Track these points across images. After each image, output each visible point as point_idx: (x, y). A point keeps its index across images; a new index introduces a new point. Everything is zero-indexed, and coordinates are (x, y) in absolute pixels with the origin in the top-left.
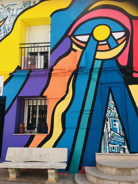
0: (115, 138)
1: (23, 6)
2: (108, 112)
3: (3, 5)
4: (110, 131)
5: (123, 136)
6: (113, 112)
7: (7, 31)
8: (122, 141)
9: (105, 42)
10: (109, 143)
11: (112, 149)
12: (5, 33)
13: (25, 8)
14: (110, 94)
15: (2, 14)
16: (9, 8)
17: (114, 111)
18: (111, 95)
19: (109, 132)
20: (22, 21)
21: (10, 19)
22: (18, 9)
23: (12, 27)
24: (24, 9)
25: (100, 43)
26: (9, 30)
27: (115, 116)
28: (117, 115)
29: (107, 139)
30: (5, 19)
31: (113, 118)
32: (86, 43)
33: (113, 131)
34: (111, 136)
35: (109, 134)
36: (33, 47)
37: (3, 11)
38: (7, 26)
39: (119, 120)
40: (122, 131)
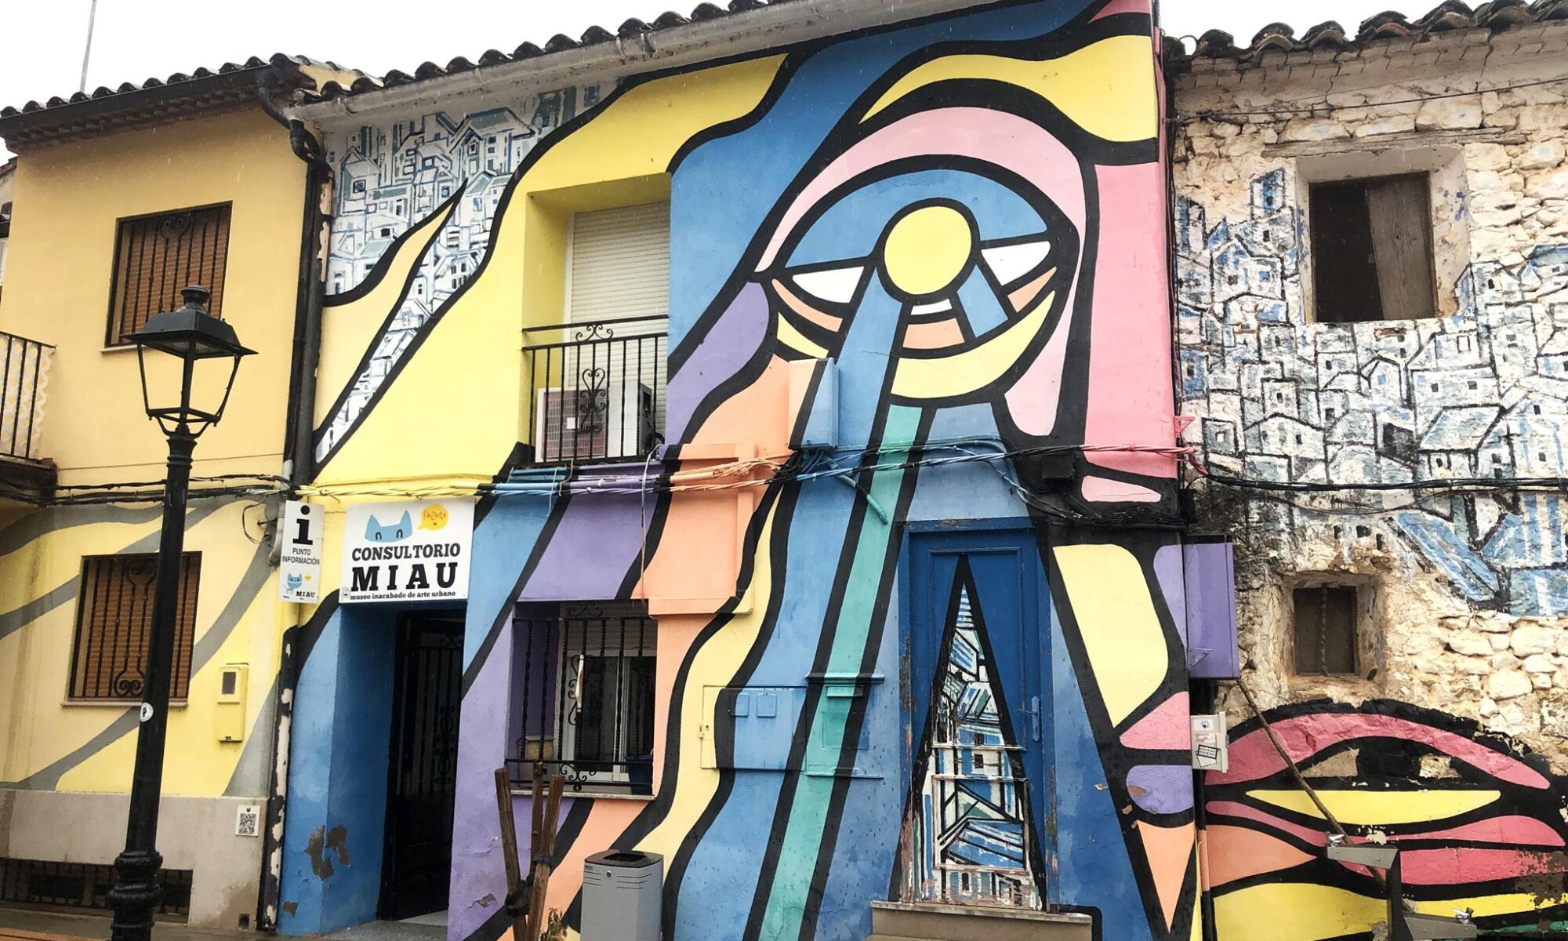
0: (978, 828)
1: (539, 120)
2: (946, 690)
3: (443, 119)
4: (955, 795)
5: (1015, 821)
6: (973, 691)
7: (468, 263)
8: (1012, 848)
9: (945, 305)
10: (944, 855)
11: (960, 888)
12: (459, 274)
13: (547, 131)
14: (964, 592)
15: (441, 169)
16: (473, 134)
17: (976, 686)
18: (964, 600)
19: (947, 797)
20: (532, 196)
21: (476, 195)
22: (517, 137)
23: (487, 236)
24: (542, 136)
25: (917, 310)
26: (474, 255)
27: (982, 712)
28: (992, 706)
29: (938, 831)
30: (455, 199)
31: (972, 722)
32: (846, 312)
33: (971, 794)
34: (957, 821)
35: (951, 807)
36: (586, 342)
37: (447, 154)
38: (465, 234)
39: (1001, 736)
40: (1013, 797)
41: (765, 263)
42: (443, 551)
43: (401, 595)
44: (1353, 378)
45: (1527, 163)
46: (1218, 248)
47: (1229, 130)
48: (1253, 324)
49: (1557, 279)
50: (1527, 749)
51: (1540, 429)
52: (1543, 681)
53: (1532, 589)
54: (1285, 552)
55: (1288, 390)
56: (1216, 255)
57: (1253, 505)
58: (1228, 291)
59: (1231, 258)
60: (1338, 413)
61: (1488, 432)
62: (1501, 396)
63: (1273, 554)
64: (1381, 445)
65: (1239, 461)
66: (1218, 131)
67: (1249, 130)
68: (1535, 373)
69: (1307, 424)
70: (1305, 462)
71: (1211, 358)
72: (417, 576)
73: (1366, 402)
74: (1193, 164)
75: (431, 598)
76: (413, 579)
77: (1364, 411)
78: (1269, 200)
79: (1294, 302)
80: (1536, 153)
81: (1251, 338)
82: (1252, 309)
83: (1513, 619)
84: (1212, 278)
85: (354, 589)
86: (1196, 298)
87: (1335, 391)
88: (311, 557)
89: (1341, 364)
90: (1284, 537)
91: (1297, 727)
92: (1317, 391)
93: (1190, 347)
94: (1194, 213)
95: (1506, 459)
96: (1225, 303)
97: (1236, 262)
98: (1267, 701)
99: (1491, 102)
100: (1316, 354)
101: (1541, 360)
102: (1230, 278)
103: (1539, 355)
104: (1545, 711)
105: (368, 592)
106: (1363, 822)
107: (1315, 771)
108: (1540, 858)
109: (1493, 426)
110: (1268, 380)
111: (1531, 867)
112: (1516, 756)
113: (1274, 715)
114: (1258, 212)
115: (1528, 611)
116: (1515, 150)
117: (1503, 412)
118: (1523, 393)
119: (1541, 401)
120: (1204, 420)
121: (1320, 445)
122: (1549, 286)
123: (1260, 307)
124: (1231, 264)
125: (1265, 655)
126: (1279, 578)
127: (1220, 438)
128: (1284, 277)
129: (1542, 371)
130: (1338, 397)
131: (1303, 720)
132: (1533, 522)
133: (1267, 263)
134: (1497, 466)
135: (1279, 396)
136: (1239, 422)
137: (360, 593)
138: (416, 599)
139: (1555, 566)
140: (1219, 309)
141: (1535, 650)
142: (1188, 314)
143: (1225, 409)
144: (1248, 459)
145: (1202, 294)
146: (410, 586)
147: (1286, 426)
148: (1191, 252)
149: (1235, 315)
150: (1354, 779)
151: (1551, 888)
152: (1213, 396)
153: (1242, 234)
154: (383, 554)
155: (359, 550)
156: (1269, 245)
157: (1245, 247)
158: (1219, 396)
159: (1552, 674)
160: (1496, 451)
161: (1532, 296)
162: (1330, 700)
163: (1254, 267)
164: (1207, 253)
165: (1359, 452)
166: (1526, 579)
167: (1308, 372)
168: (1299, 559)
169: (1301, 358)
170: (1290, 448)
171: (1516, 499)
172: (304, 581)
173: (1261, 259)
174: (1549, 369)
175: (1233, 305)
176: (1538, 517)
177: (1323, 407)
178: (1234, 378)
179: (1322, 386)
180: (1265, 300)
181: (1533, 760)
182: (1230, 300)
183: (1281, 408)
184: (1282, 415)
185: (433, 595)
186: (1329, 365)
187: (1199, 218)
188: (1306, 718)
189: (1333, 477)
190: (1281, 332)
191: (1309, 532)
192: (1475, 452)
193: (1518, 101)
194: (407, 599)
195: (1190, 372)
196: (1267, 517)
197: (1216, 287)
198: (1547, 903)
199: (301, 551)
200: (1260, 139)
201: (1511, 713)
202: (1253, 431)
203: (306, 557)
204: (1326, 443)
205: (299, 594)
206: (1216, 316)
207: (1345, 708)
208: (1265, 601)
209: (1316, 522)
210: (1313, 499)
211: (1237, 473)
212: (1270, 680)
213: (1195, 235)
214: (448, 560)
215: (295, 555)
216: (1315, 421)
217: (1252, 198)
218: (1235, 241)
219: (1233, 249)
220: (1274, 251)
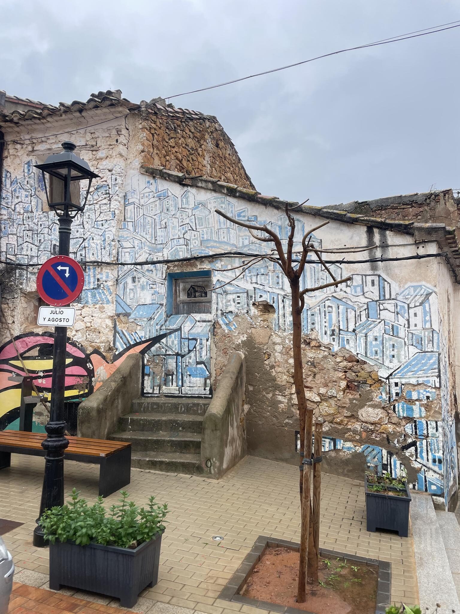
44: (47, 229)
45: (98, 157)
46: (15, 186)
47: (18, 146)
48: (22, 211)
49: (102, 196)
50: (82, 346)
51: (93, 245)
52: (89, 325)
53: (87, 296)
54: (24, 286)
55: (30, 233)
56: (13, 189)
57: (17, 271)
58: (16, 201)
59: (17, 190)
60: (42, 241)
61: (80, 246)
62: (84, 235)
63: (21, 287)
64: (52, 251)
65: (15, 257)
66: (16, 147)
67: (25, 146)
68: (94, 227)
69: (34, 245)
70: (32, 257)
71: (10, 223)
73: (50, 237)
74: (9, 158)
77: (49, 240)
78: (29, 170)
79: (34, 204)
80: (100, 154)
81: (21, 216)
82: (21, 207)
83: (82, 306)
84: (12, 198)
86: (7, 203)
87: (42, 234)
89: (44, 225)
90: (25, 281)
91: (24, 341)
92: (37, 234)
93: (5, 220)
94: (8, 174)
95: (84, 255)
96: (15, 205)
97: (19, 191)
98: (17, 333)
99: (89, 136)
100: (38, 221)
101: (96, 223)
102: (17, 197)
103: (95, 221)
104: (87, 334)
106: (38, 370)
107: (27, 355)
108: (81, 379)
109: (81, 244)
110: (25, 230)
111: (78, 382)
112: (79, 348)
113: (18, 338)
114: (26, 174)
115: (86, 303)
116: (94, 153)
117: (84, 240)
118: (89, 233)
119: (94, 236)
120: (7, 244)
121: (37, 251)
122: (100, 199)
123: (24, 206)
124: (18, 192)
125: (17, 319)
126: (23, 294)
127: (11, 249)
128: (31, 196)
129: (96, 226)
130: (42, 236)
131: (26, 339)
132: (89, 275)
133: (27, 192)
134: (81, 257)
135: (28, 235)
136: (16, 244)
139: (94, 288)
140: (13, 207)
141: (86, 315)
142: (5, 209)
143: (13, 240)
144: (17, 256)
145: (9, 202)
147: (29, 246)
148: (6, 188)
149: (18, 210)
150: (37, 356)
151: (83, 388)
152: (10, 236)
153: (21, 182)
156: (28, 185)
157: (21, 186)
158: (11, 236)
159: (91, 322)
160: (81, 252)
161: (96, 201)
162: (33, 332)
163: (24, 193)
164: (10, 189)
165: (46, 253)
166: (86, 293)
167: (35, 227)
168: (28, 288)
169: (34, 223)
170: (29, 253)
171: (85, 268)
173: (26, 190)
175: (17, 206)
176: (91, 273)
177: (38, 239)
178: (15, 230)
179: (39, 232)
180: (25, 204)
181: (82, 349)
183: (28, 240)
184: (28, 242)
186: (41, 225)
187: (10, 177)
188: (27, 338)
189: (39, 262)
190: (30, 215)
191: (32, 279)
192: (76, 253)
193: (97, 136)
195: (5, 228)
196: (21, 275)
197: (13, 200)
198: (82, 393)
200: (27, 149)
201: (79, 334)
202: (20, 247)
204: (39, 251)
206: (12, 209)
207: (37, 335)
208: (18, 302)
209: (33, 276)
210: (33, 269)
211: (14, 261)
212: (18, 326)
213: (8, 182)
216: (36, 244)
217: (24, 169)
218: (19, 184)
219: (18, 187)
220: (30, 187)
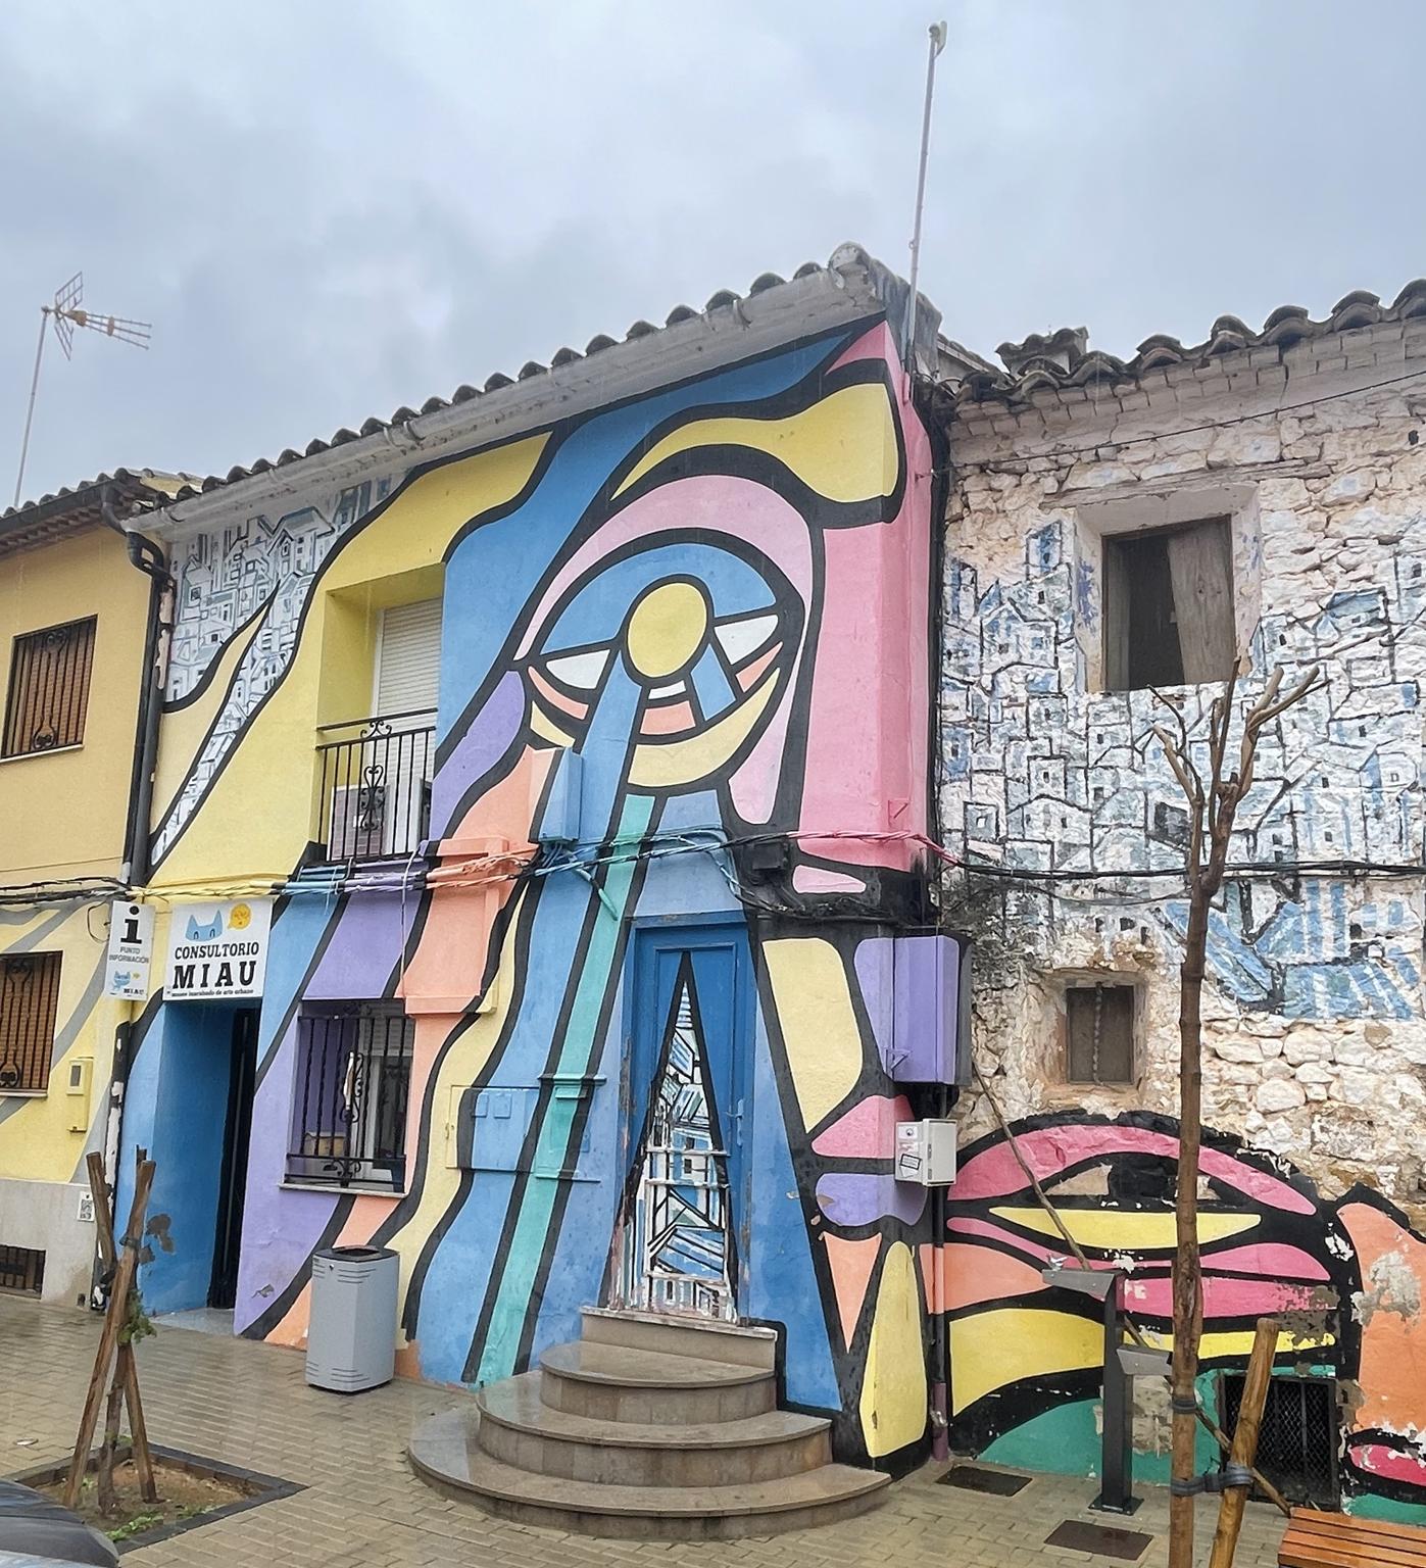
0: (684, 1235)
1: (339, 517)
2: (664, 1092)
3: (264, 523)
4: (666, 1200)
5: (718, 1229)
6: (688, 1093)
7: (277, 664)
8: (714, 1257)
9: (679, 688)
10: (654, 1262)
11: (665, 1296)
12: (271, 675)
13: (347, 526)
14: (685, 990)
15: (261, 572)
16: (287, 535)
17: (690, 1088)
18: (685, 999)
19: (658, 1204)
20: (332, 594)
21: (286, 596)
22: (319, 536)
23: (294, 635)
24: (341, 534)
25: (655, 694)
26: (282, 656)
27: (694, 1115)
28: (703, 1110)
29: (649, 1237)
30: (270, 601)
31: (685, 1125)
32: (591, 697)
33: (680, 1200)
34: (667, 1227)
35: (662, 1211)
36: (370, 739)
37: (266, 557)
38: (275, 638)
39: (709, 1140)
40: (718, 1203)
41: (522, 651)
42: (246, 950)
43: (211, 993)
44: (1125, 753)
45: (1329, 499)
46: (989, 614)
47: (1006, 481)
48: (1022, 695)
49: (1357, 631)
50: (1294, 1169)
51: (1325, 803)
52: (1317, 1092)
53: (1309, 988)
54: (1041, 948)
55: (1055, 768)
56: (987, 621)
57: (1011, 895)
58: (999, 660)
59: (1003, 624)
60: (1106, 794)
61: (1270, 809)
62: (1286, 768)
63: (1029, 949)
64: (1151, 827)
65: (999, 848)
66: (995, 484)
67: (1030, 478)
68: (1326, 741)
69: (1074, 805)
70: (1069, 848)
71: (976, 736)
72: (224, 974)
73: (1139, 778)
74: (967, 520)
75: (234, 996)
76: (221, 977)
77: (1136, 789)
78: (1047, 558)
79: (1066, 670)
80: (1338, 488)
81: (1020, 712)
82: (1021, 679)
83: (1287, 1022)
84: (982, 648)
85: (175, 986)
86: (964, 670)
87: (1105, 768)
88: (140, 955)
89: (1115, 736)
90: (1042, 931)
91: (1047, 1139)
92: (1086, 769)
93: (955, 724)
94: (967, 575)
95: (1288, 840)
96: (994, 674)
97: (1008, 628)
98: (1016, 1111)
99: (1290, 431)
100: (1088, 727)
101: (1333, 725)
102: (1001, 647)
103: (1331, 720)
104: (1316, 1127)
105: (186, 990)
106: (1111, 1247)
107: (1063, 1189)
108: (1301, 1292)
109: (1274, 802)
110: (1035, 758)
111: (1290, 1302)
112: (1281, 1177)
113: (1022, 1127)
114: (1034, 571)
115: (1303, 1013)
116: (1315, 484)
117: (1287, 786)
118: (1309, 764)
119: (1330, 773)
120: (966, 804)
121: (1086, 828)
122: (1348, 640)
123: (1030, 677)
124: (1003, 631)
125: (1017, 1060)
126: (1036, 976)
127: (981, 822)
128: (1057, 643)
129: (1334, 738)
130: (1108, 775)
131: (1053, 1132)
132: (1314, 912)
133: (1041, 628)
134: (1277, 848)
135: (1046, 775)
136: (1002, 804)
137: (179, 990)
138: (222, 996)
139: (1336, 961)
140: (987, 681)
141: (1308, 1057)
142: (955, 688)
143: (988, 790)
144: (1008, 846)
145: (971, 665)
146: (218, 984)
147: (1052, 809)
148: (960, 619)
149: (1005, 688)
150: (1104, 1198)
151: (1312, 1326)
152: (976, 777)
153: (1015, 598)
154: (199, 953)
155: (180, 949)
156: (1044, 607)
157: (1017, 610)
158: (984, 778)
159: (1327, 1084)
160: (1275, 831)
161: (1329, 651)
162: (1084, 1111)
163: (1027, 633)
164: (976, 621)
165: (1128, 835)
166: (1302, 977)
167: (1078, 747)
168: (1056, 955)
169: (1071, 733)
170: (1055, 833)
171: (1297, 886)
172: (132, 979)
173: (1035, 624)
174: (1341, 736)
175: (1001, 676)
176: (1321, 906)
177: (1091, 786)
178: (999, 757)
179: (1092, 763)
180: (1035, 670)
181: (1299, 1182)
182: (999, 671)
183: (1047, 789)
184: (1048, 797)
185: (236, 992)
186: (1100, 739)
187: (972, 582)
188: (1057, 1129)
189: (1098, 865)
190: (1052, 705)
191: (1070, 925)
192: (1254, 833)
193: (1323, 428)
194: (215, 996)
195: (955, 752)
196: (1025, 909)
197: (985, 659)
198: (1307, 1344)
199: (130, 950)
200: (1038, 489)
201: (1281, 1127)
202: (1017, 814)
203: (135, 955)
204: (1093, 826)
205: (126, 991)
206: (983, 689)
207: (1100, 1120)
208: (1018, 1001)
209: (1076, 914)
210: (1075, 888)
211: (997, 862)
212: (1021, 1087)
213: (966, 599)
214: (251, 958)
215: (123, 953)
216: (1082, 802)
217: (1027, 555)
218: (1008, 605)
219: (1005, 614)
220: (1050, 613)
